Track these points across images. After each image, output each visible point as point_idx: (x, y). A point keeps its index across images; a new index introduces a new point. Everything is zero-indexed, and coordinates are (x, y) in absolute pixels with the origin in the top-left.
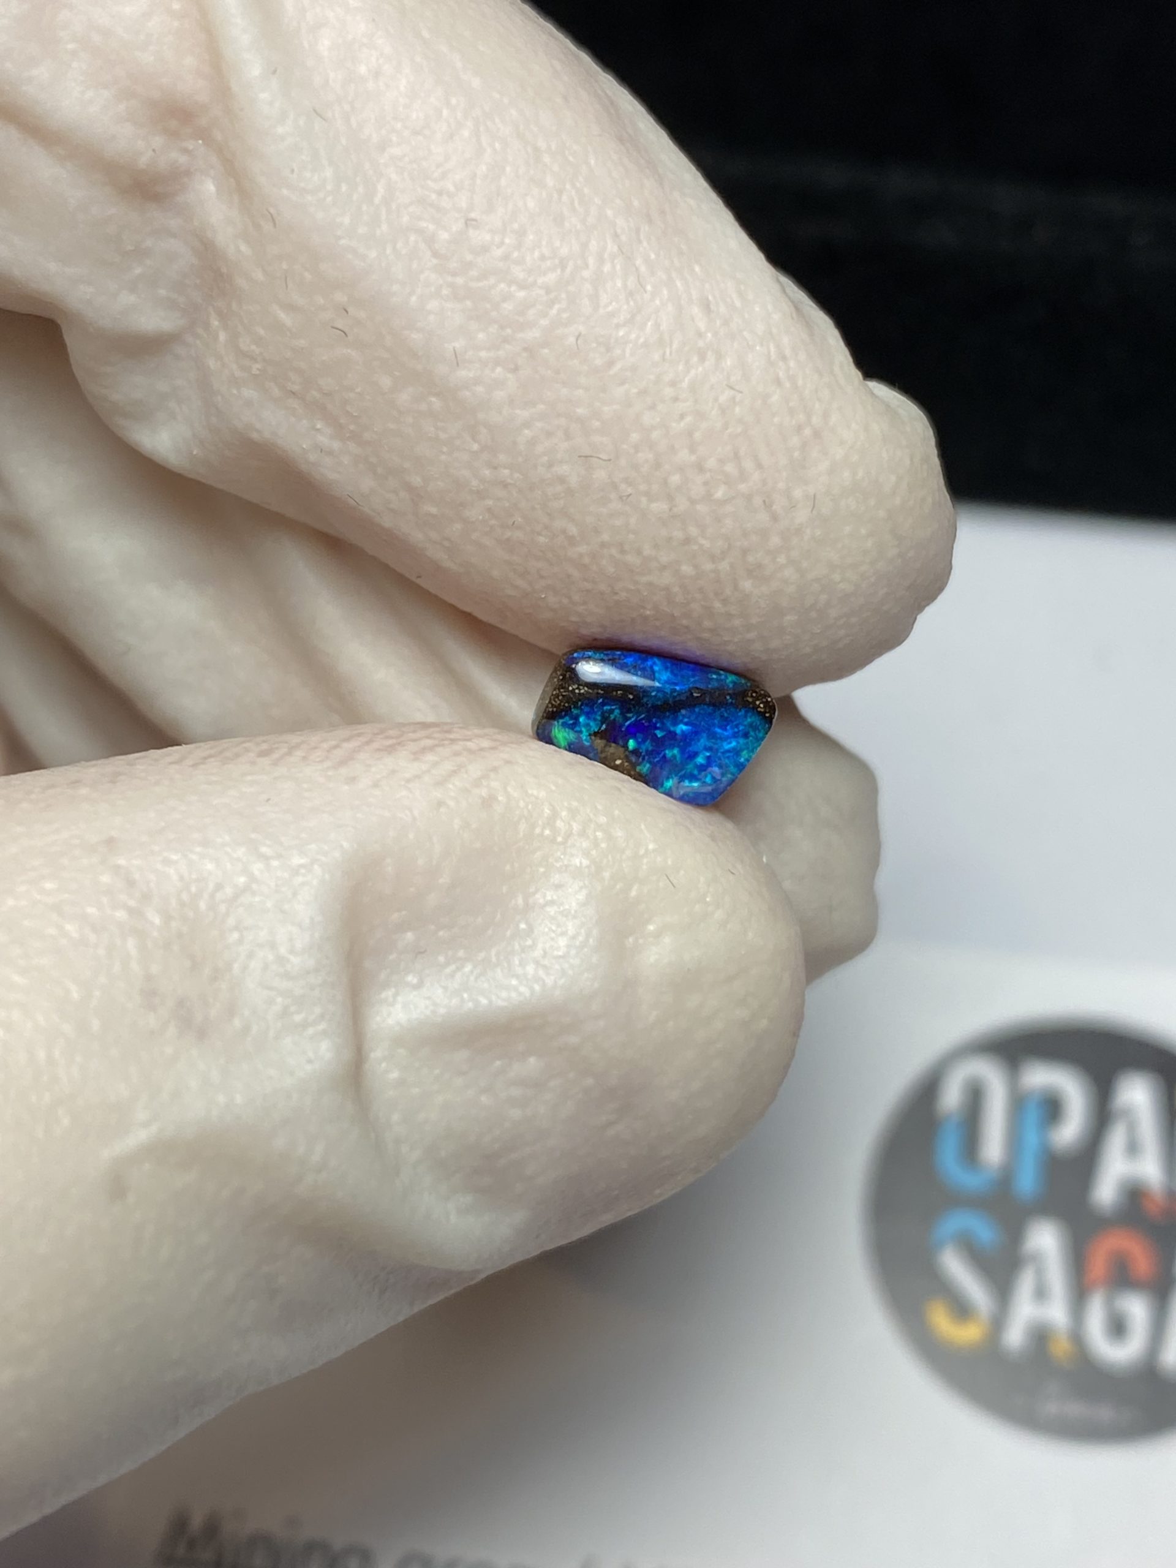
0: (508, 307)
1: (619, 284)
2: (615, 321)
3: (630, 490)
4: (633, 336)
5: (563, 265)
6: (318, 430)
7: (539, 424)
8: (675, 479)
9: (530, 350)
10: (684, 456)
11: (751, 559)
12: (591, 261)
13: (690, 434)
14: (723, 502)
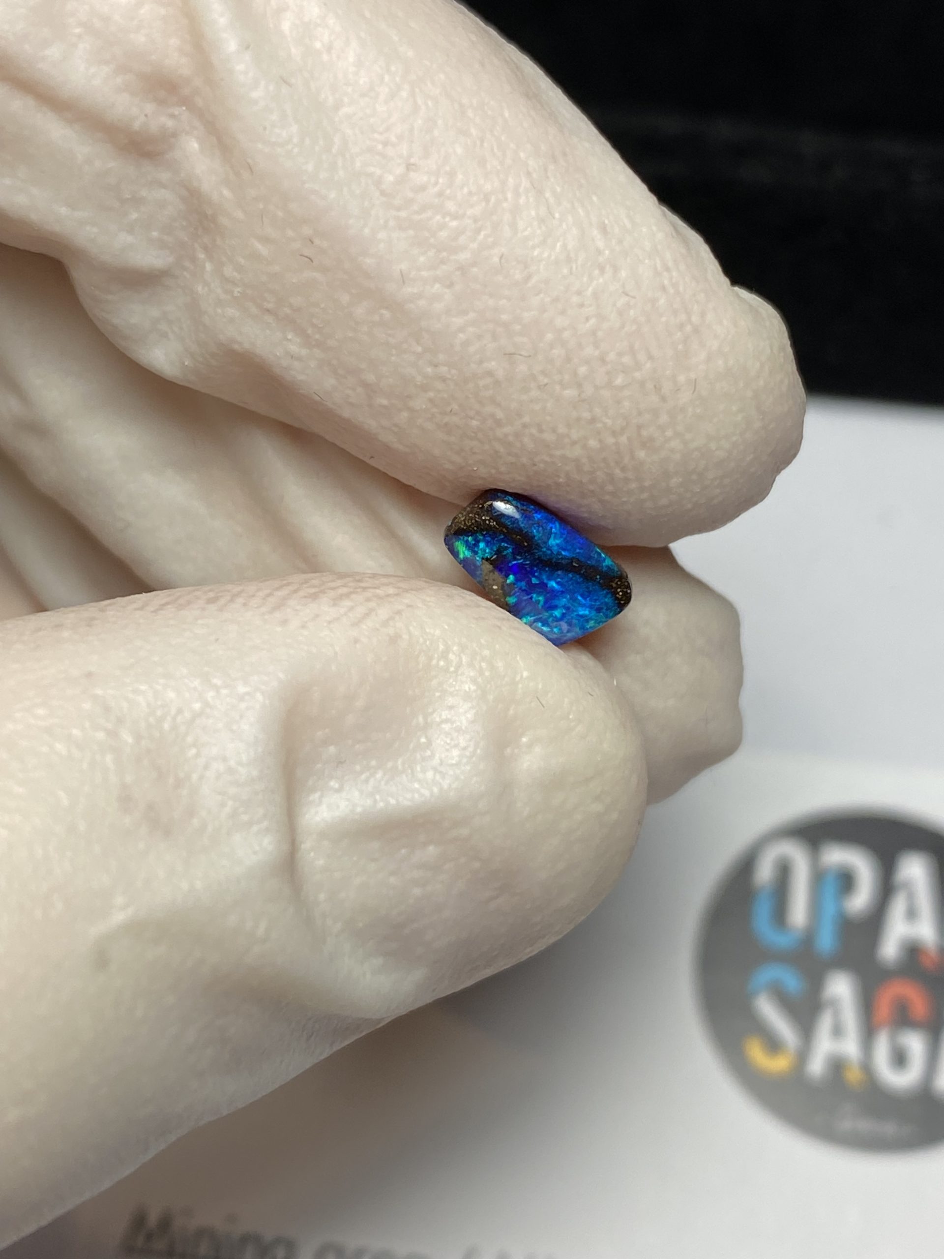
0: (443, 234)
1: (533, 213)
2: (531, 243)
3: (546, 381)
4: (546, 255)
5: (486, 198)
6: (290, 340)
7: (471, 329)
8: (583, 370)
9: (462, 269)
10: (589, 351)
11: (644, 433)
12: (509, 195)
13: (594, 333)
14: (622, 388)
